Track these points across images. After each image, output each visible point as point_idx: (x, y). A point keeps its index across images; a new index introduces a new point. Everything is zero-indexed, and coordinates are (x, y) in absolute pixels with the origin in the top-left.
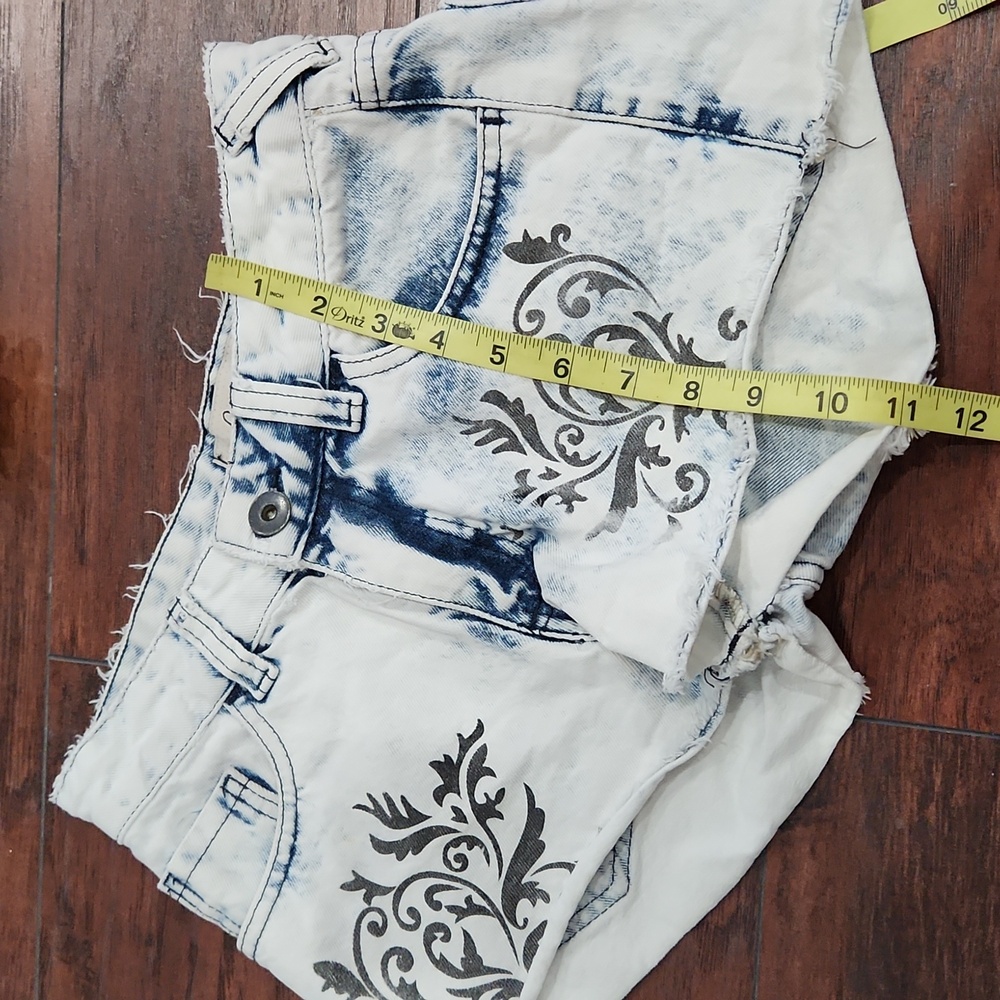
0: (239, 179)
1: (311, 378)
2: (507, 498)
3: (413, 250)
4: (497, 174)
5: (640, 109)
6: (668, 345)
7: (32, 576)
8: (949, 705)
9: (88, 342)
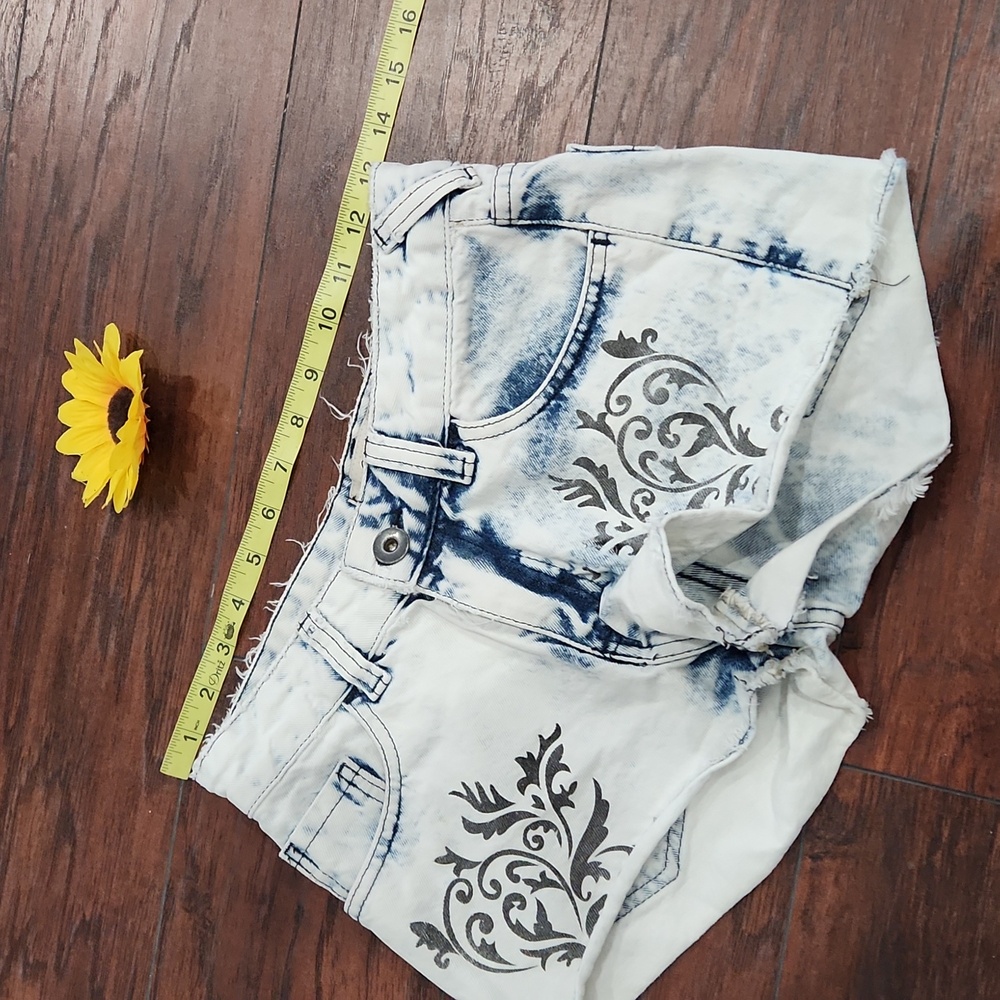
0: (389, 272)
1: (433, 438)
2: (589, 544)
3: (525, 340)
4: (601, 284)
5: (722, 243)
6: (729, 432)
7: (197, 582)
8: (961, 773)
9: (270, 393)
